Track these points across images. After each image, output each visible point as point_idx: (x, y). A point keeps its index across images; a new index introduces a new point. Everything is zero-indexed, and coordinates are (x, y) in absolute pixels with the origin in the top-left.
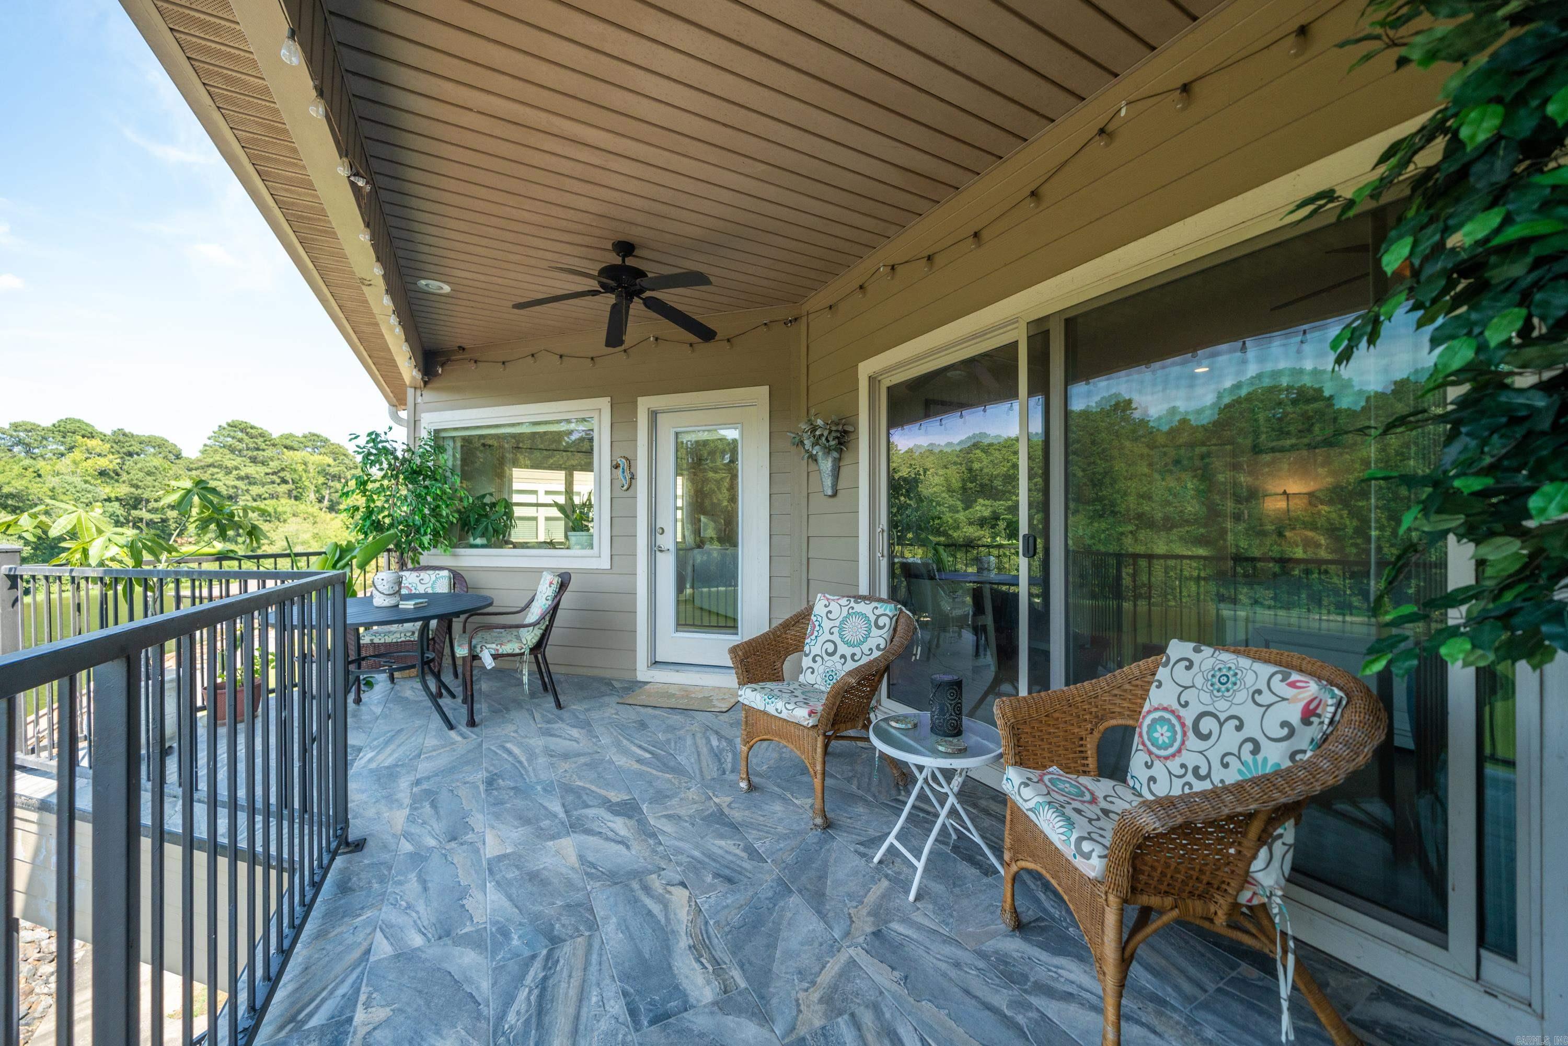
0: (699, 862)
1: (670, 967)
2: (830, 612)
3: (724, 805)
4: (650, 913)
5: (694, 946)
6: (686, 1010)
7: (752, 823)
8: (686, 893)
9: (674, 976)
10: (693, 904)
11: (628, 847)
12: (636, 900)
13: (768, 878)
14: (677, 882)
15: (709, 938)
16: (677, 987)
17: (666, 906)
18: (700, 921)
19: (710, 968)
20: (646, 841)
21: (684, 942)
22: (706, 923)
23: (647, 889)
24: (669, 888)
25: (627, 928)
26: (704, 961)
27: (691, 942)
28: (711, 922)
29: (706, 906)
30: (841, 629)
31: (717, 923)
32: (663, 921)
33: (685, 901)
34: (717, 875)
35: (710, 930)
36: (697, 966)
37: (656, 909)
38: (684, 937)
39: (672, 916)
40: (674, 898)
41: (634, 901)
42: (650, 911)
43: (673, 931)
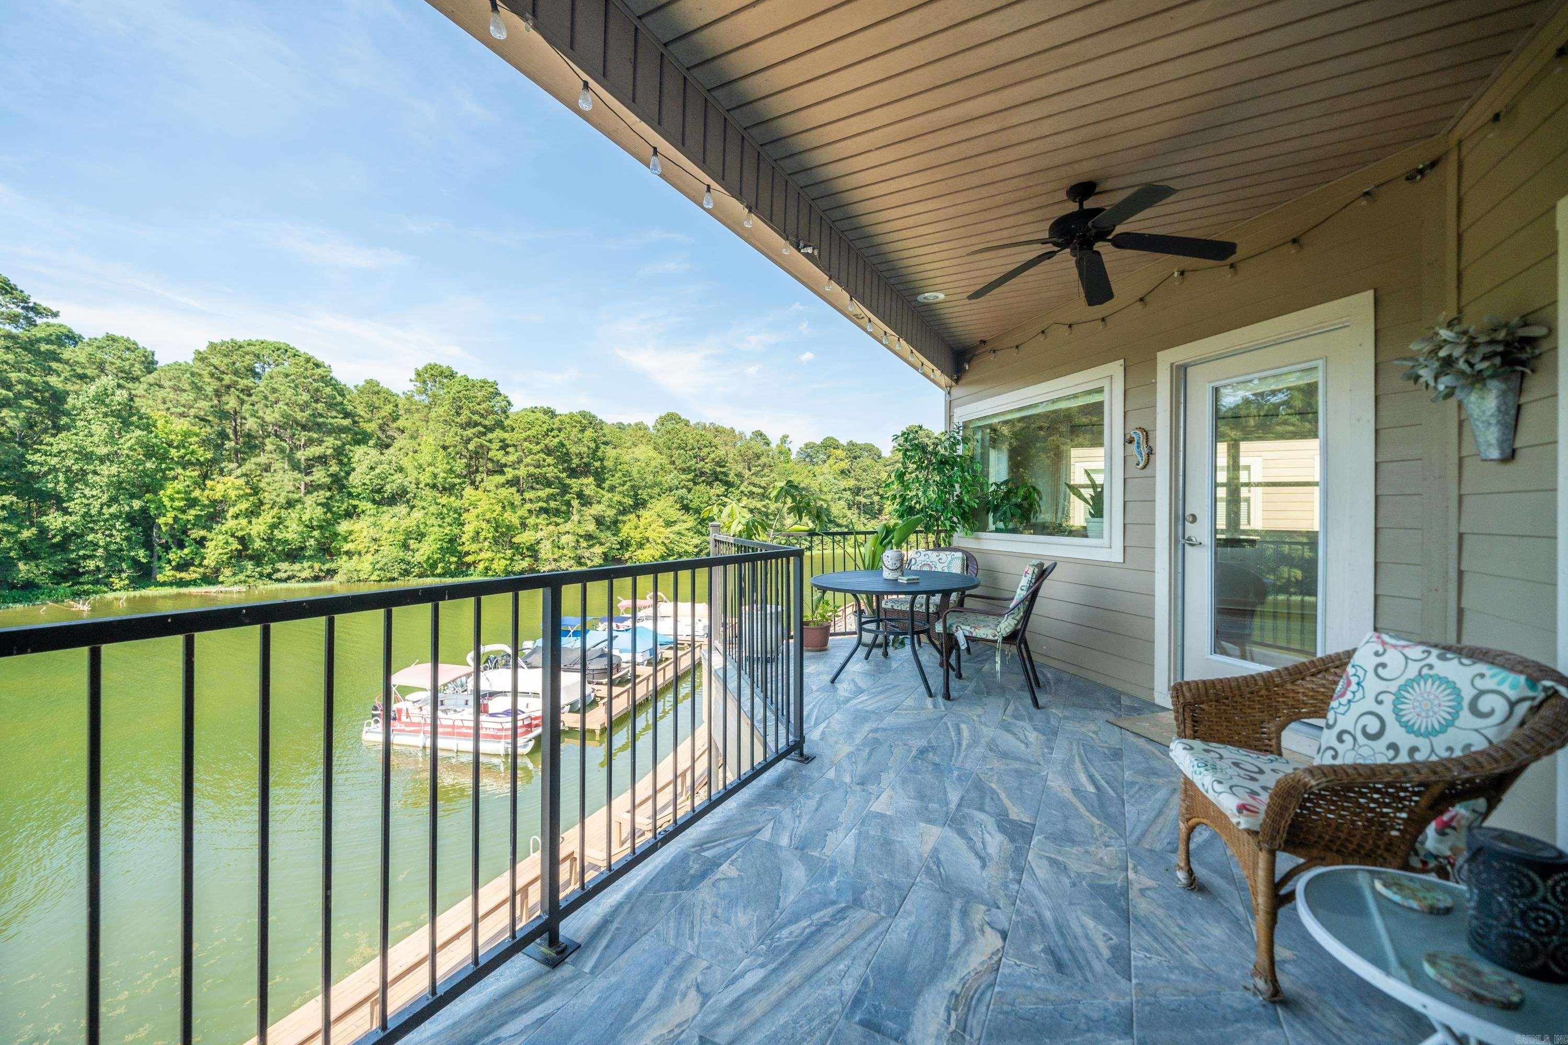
0: (1043, 925)
1: (919, 993)
2: (1383, 665)
3: (1136, 886)
4: (947, 937)
5: (957, 996)
6: (896, 1040)
7: (1154, 926)
8: (999, 943)
9: (914, 1004)
10: (996, 958)
11: (984, 866)
12: (947, 917)
13: (1112, 998)
14: (1000, 927)
15: (979, 1000)
16: (908, 1015)
17: (968, 938)
18: (987, 979)
19: (953, 1026)
20: (1007, 870)
21: (952, 984)
22: (992, 985)
23: (964, 913)
24: (987, 929)
25: (916, 934)
26: (954, 1015)
27: (958, 990)
28: (997, 989)
29: (1007, 971)
30: (1399, 699)
31: (1002, 995)
32: (952, 951)
33: (989, 950)
34: (1050, 951)
35: (988, 995)
36: (942, 1014)
37: (956, 936)
38: (956, 980)
39: (964, 954)
40: (981, 940)
41: (943, 916)
42: (949, 935)
43: (951, 967)
